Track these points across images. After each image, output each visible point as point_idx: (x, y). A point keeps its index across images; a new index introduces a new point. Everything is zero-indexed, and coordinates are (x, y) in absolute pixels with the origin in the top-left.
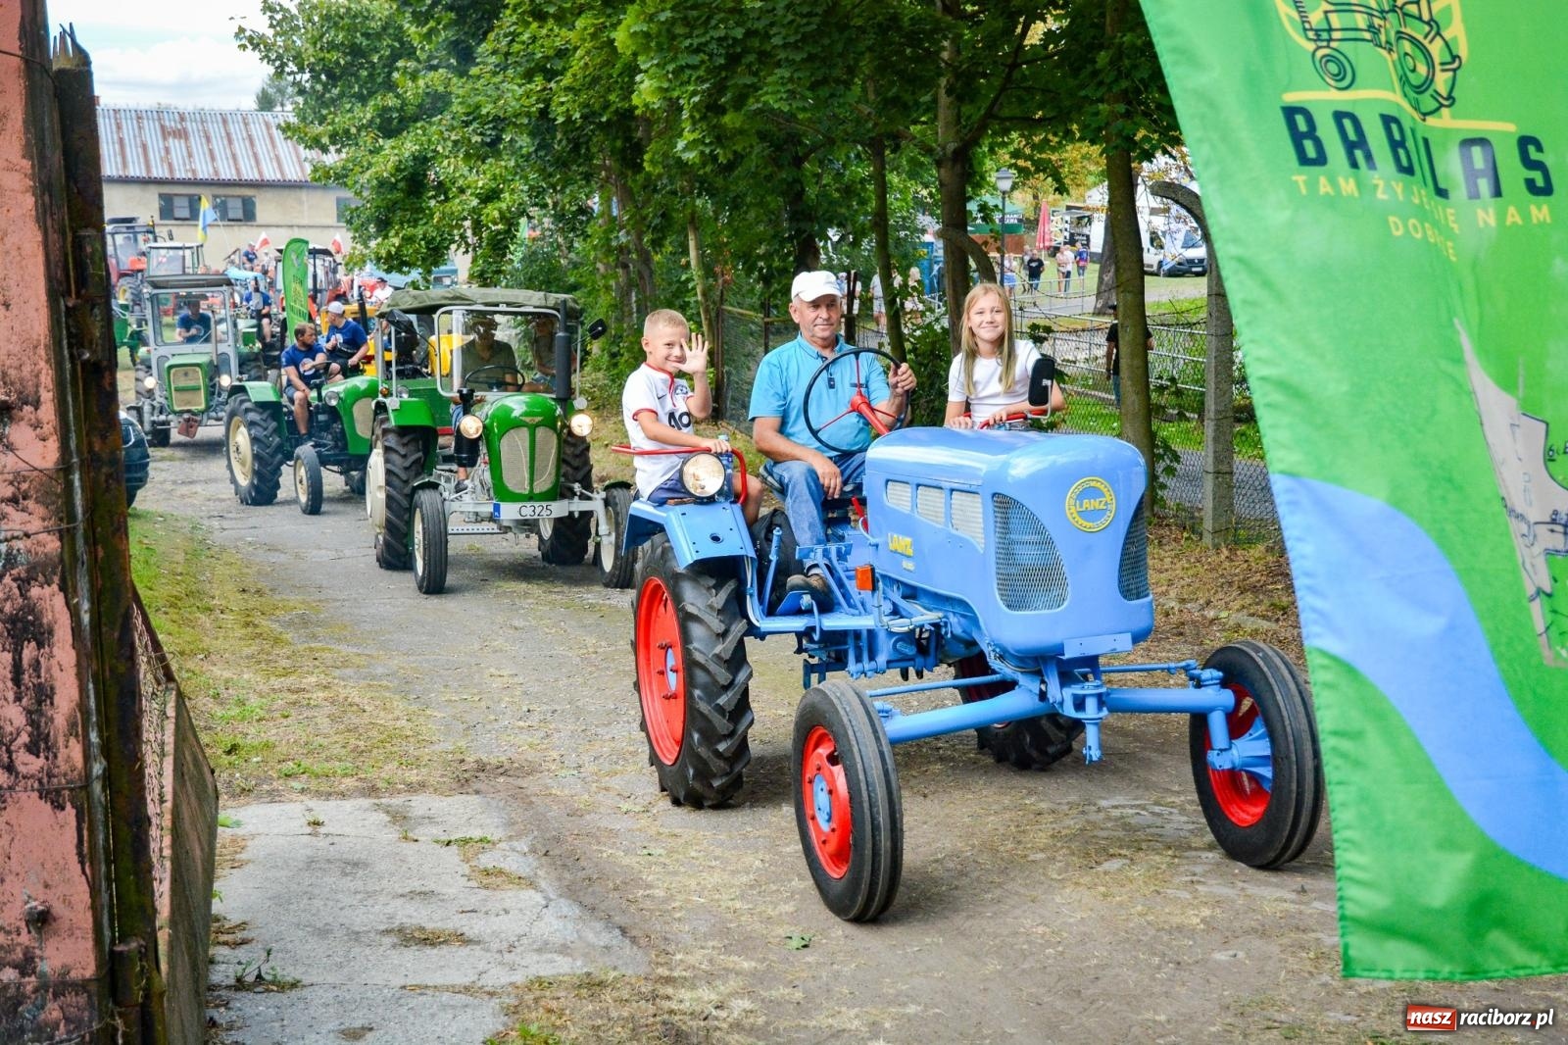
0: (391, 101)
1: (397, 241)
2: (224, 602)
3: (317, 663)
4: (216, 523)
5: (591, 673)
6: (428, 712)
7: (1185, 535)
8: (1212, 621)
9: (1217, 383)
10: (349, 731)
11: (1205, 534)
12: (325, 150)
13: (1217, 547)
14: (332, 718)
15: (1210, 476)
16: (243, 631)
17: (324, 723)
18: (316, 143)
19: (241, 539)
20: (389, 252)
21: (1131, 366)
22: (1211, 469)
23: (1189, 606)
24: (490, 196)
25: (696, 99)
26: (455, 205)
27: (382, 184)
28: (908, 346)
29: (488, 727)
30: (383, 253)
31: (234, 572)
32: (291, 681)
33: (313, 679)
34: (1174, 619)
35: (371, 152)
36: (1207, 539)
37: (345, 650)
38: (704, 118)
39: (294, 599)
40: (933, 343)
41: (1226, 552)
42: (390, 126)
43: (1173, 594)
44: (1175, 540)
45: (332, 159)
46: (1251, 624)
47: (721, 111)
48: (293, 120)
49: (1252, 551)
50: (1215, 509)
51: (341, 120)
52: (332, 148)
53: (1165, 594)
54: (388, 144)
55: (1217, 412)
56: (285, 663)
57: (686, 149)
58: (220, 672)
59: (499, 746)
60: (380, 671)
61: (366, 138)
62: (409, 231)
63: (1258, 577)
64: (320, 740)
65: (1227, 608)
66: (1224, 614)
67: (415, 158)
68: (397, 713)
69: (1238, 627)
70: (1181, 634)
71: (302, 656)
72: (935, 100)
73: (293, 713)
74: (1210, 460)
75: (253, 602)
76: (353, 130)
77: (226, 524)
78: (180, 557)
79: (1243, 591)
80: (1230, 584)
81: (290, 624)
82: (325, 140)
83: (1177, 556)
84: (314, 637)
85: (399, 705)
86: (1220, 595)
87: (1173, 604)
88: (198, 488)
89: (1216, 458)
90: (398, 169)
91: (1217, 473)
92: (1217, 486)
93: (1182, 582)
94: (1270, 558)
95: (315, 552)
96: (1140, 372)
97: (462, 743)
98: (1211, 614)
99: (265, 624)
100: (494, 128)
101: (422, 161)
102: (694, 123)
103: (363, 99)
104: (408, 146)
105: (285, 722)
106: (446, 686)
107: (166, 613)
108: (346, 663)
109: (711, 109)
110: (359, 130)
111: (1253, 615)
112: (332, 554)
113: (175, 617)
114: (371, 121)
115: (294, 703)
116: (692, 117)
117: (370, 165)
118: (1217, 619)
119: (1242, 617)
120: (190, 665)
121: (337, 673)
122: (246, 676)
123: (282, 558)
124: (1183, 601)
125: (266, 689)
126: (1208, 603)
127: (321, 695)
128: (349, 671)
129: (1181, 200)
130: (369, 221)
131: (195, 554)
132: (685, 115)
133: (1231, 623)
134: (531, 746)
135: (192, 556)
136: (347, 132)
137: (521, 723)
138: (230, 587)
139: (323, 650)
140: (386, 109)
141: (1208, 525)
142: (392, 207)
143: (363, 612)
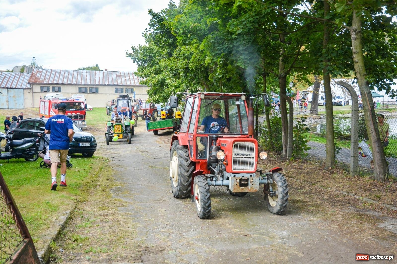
0: (157, 67)
1: (157, 97)
2: (101, 183)
3: (115, 205)
4: (112, 159)
5: (186, 211)
6: (138, 225)
7: (344, 171)
8: (358, 200)
9: (354, 133)
10: (113, 232)
11: (350, 172)
12: (143, 77)
13: (354, 176)
14: (111, 227)
15: (352, 157)
16: (101, 193)
17: (107, 228)
18: (141, 76)
19: (115, 164)
20: (156, 99)
21: (329, 128)
22: (352, 155)
23: (350, 194)
24: (177, 87)
25: (221, 62)
26: (170, 89)
27: (154, 85)
28: (271, 121)
29: (154, 231)
30: (154, 99)
31: (109, 173)
32: (105, 212)
33: (111, 211)
34: (346, 198)
35: (153, 78)
36: (351, 174)
37: (124, 200)
38: (223, 67)
39: (118, 182)
40: (277, 121)
41: (357, 178)
42: (157, 72)
43: (345, 190)
44: (341, 173)
45: (145, 79)
46: (370, 202)
47: (227, 65)
48: (137, 71)
49: (365, 178)
50: (353, 166)
51: (147, 71)
52: (145, 77)
53: (342, 190)
54: (156, 76)
55: (354, 141)
56: (106, 205)
57: (219, 75)
58: (88, 208)
59: (155, 239)
60: (131, 208)
61: (152, 75)
62: (160, 95)
63: (368, 187)
64: (103, 236)
65: (362, 196)
66: (361, 198)
67: (162, 79)
68: (129, 225)
69: (366, 202)
70: (349, 203)
71: (112, 203)
72: (278, 64)
73: (100, 224)
74: (352, 153)
75: (109, 183)
76: (149, 73)
77: (114, 159)
78: (97, 170)
79: (366, 190)
80: (361, 188)
81: (114, 191)
82: (143, 75)
83: (343, 178)
84: (118, 195)
85: (131, 222)
86: (359, 192)
87: (345, 193)
88: (111, 150)
89: (354, 153)
90: (158, 82)
91: (354, 156)
92: (354, 160)
93: (347, 187)
94: (371, 181)
95: (130, 168)
96: (331, 130)
97: (144, 238)
98: (357, 197)
99: (108, 190)
100: (175, 72)
101: (164, 80)
102: (220, 68)
103: (151, 67)
104: (160, 76)
105: (97, 228)
106: (146, 214)
107: (83, 188)
108: (123, 205)
109: (225, 64)
110: (150, 73)
111: (370, 199)
112: (134, 168)
113: (84, 189)
114: (153, 71)
115: (102, 220)
116: (220, 67)
117: (152, 81)
118: (359, 199)
119: (367, 199)
120: (80, 206)
121: (119, 209)
122: (94, 210)
123: (122, 169)
124: (348, 193)
125: (97, 214)
126: (356, 194)
127: (111, 217)
128: (122, 208)
129: (345, 86)
130: (152, 93)
131: (102, 168)
132: (218, 66)
133: (364, 201)
134: (164, 240)
135: (101, 169)
136: (148, 74)
137: (163, 230)
138: (106, 178)
139: (118, 200)
140: (156, 69)
141: (351, 169)
142: (157, 89)
143: (134, 187)
